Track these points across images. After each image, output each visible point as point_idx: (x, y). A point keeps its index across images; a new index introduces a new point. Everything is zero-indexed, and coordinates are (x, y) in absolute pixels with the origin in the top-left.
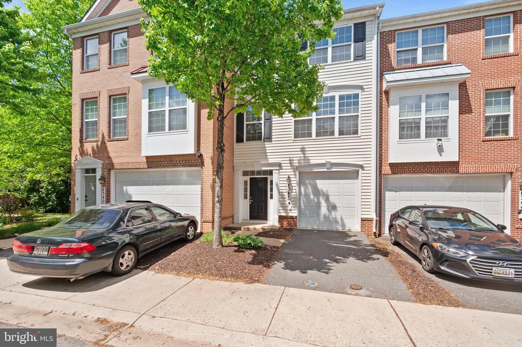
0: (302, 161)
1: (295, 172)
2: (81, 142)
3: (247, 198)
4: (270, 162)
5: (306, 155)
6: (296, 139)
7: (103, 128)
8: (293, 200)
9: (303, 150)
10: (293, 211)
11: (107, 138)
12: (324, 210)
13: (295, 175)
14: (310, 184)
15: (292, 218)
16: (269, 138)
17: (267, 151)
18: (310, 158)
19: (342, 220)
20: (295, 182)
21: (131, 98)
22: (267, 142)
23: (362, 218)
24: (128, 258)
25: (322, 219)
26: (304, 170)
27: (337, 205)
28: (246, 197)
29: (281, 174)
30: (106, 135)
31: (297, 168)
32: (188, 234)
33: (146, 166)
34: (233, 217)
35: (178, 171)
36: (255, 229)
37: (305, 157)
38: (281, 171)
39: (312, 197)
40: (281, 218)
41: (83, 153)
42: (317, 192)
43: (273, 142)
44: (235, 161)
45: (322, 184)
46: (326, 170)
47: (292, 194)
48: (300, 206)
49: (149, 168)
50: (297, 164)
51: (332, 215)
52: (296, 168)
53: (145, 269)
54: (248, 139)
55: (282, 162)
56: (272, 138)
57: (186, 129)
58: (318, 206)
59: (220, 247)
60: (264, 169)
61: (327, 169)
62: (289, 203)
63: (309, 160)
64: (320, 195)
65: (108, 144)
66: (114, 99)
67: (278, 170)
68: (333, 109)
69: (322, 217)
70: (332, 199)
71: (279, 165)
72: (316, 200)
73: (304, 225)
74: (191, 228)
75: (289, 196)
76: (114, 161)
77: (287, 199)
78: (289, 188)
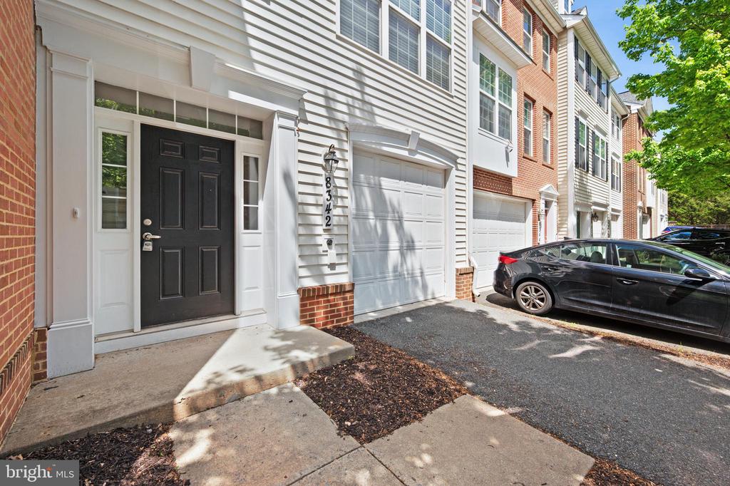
0: (358, 113)
5: (367, 98)
6: (343, 36)
9: (360, 80)
10: (338, 269)
13: (342, 150)
17: (250, 30)
18: (377, 111)
20: (344, 175)
23: (457, 270)
29: (302, 136)
31: (350, 130)
37: (364, 101)
38: (301, 125)
40: (307, 298)
43: (274, 7)
46: (405, 153)
50: (347, 118)
52: (347, 131)
61: (410, 151)
62: (329, 243)
63: (373, 114)
67: (293, 119)
71: (300, 105)
72: (380, 230)
75: (327, 218)
77: (319, 230)
78: (329, 191)
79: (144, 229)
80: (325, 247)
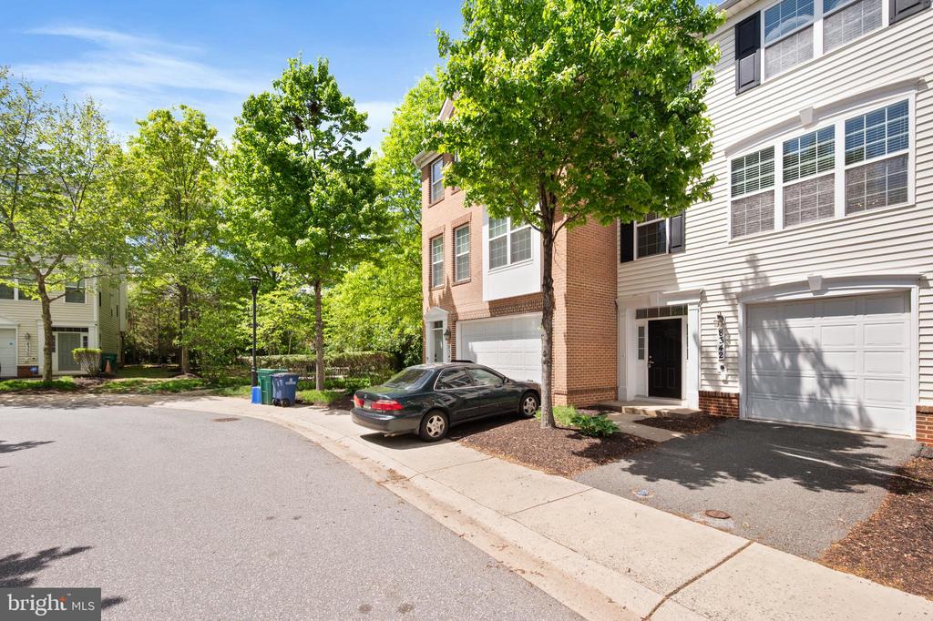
0: (750, 283)
1: (733, 305)
2: (430, 290)
3: (643, 358)
4: (681, 290)
5: (761, 269)
6: (735, 239)
7: (448, 270)
8: (730, 360)
9: (753, 261)
10: (730, 384)
11: (451, 282)
12: (809, 383)
13: (735, 311)
14: (773, 329)
15: (727, 397)
16: (679, 246)
17: (677, 271)
18: (768, 274)
19: (861, 409)
20: (736, 325)
21: (473, 226)
22: (675, 253)
23: (920, 407)
24: (436, 425)
25: (805, 403)
26: (754, 299)
27: (846, 374)
28: (641, 356)
29: (704, 310)
30: (451, 278)
31: (739, 296)
32: (525, 408)
33: (489, 315)
34: (615, 389)
35: (526, 318)
36: (644, 411)
37: (756, 273)
38: (704, 305)
39: (777, 356)
40: (704, 396)
41: (432, 303)
42: (790, 346)
43: (687, 252)
44: (619, 294)
45: (800, 328)
46: (810, 295)
47: (727, 349)
48: (748, 373)
49: (492, 316)
50: (739, 290)
51: (830, 396)
52: (737, 298)
53: (455, 440)
54: (641, 254)
55: (706, 288)
56: (685, 245)
57: (530, 257)
58: (795, 374)
59: (549, 427)
60: (670, 303)
61: (814, 292)
62: (722, 368)
63: (766, 277)
64: (798, 351)
65: (453, 289)
66: (458, 231)
67: (699, 304)
68: (832, 155)
69: (805, 397)
70: (830, 360)
71: (701, 295)
72: (787, 363)
73: (758, 413)
74: (530, 400)
75: (721, 354)
76: (459, 310)
77: (717, 360)
78: (721, 338)
79: (649, 359)
80: (719, 370)
